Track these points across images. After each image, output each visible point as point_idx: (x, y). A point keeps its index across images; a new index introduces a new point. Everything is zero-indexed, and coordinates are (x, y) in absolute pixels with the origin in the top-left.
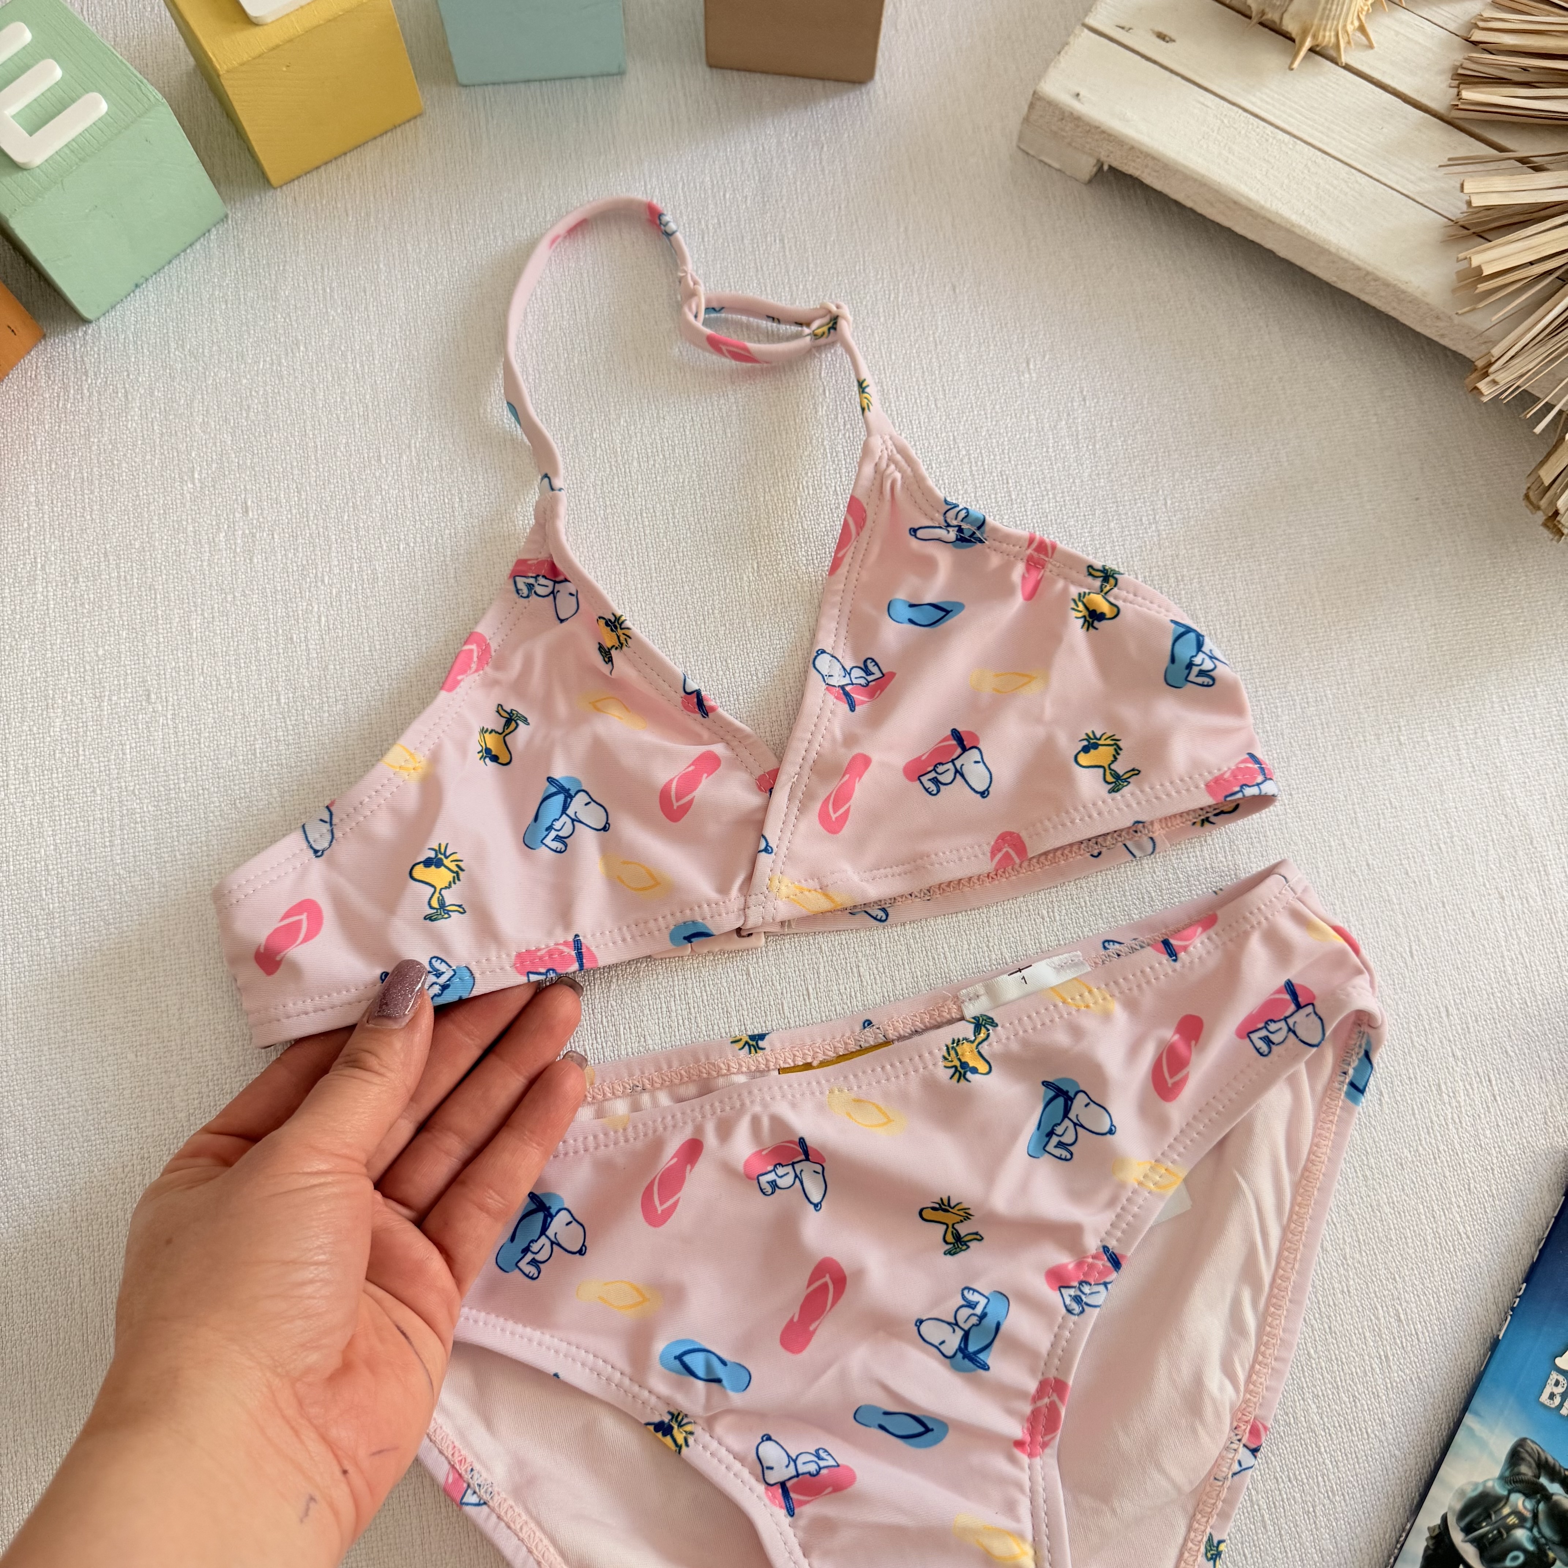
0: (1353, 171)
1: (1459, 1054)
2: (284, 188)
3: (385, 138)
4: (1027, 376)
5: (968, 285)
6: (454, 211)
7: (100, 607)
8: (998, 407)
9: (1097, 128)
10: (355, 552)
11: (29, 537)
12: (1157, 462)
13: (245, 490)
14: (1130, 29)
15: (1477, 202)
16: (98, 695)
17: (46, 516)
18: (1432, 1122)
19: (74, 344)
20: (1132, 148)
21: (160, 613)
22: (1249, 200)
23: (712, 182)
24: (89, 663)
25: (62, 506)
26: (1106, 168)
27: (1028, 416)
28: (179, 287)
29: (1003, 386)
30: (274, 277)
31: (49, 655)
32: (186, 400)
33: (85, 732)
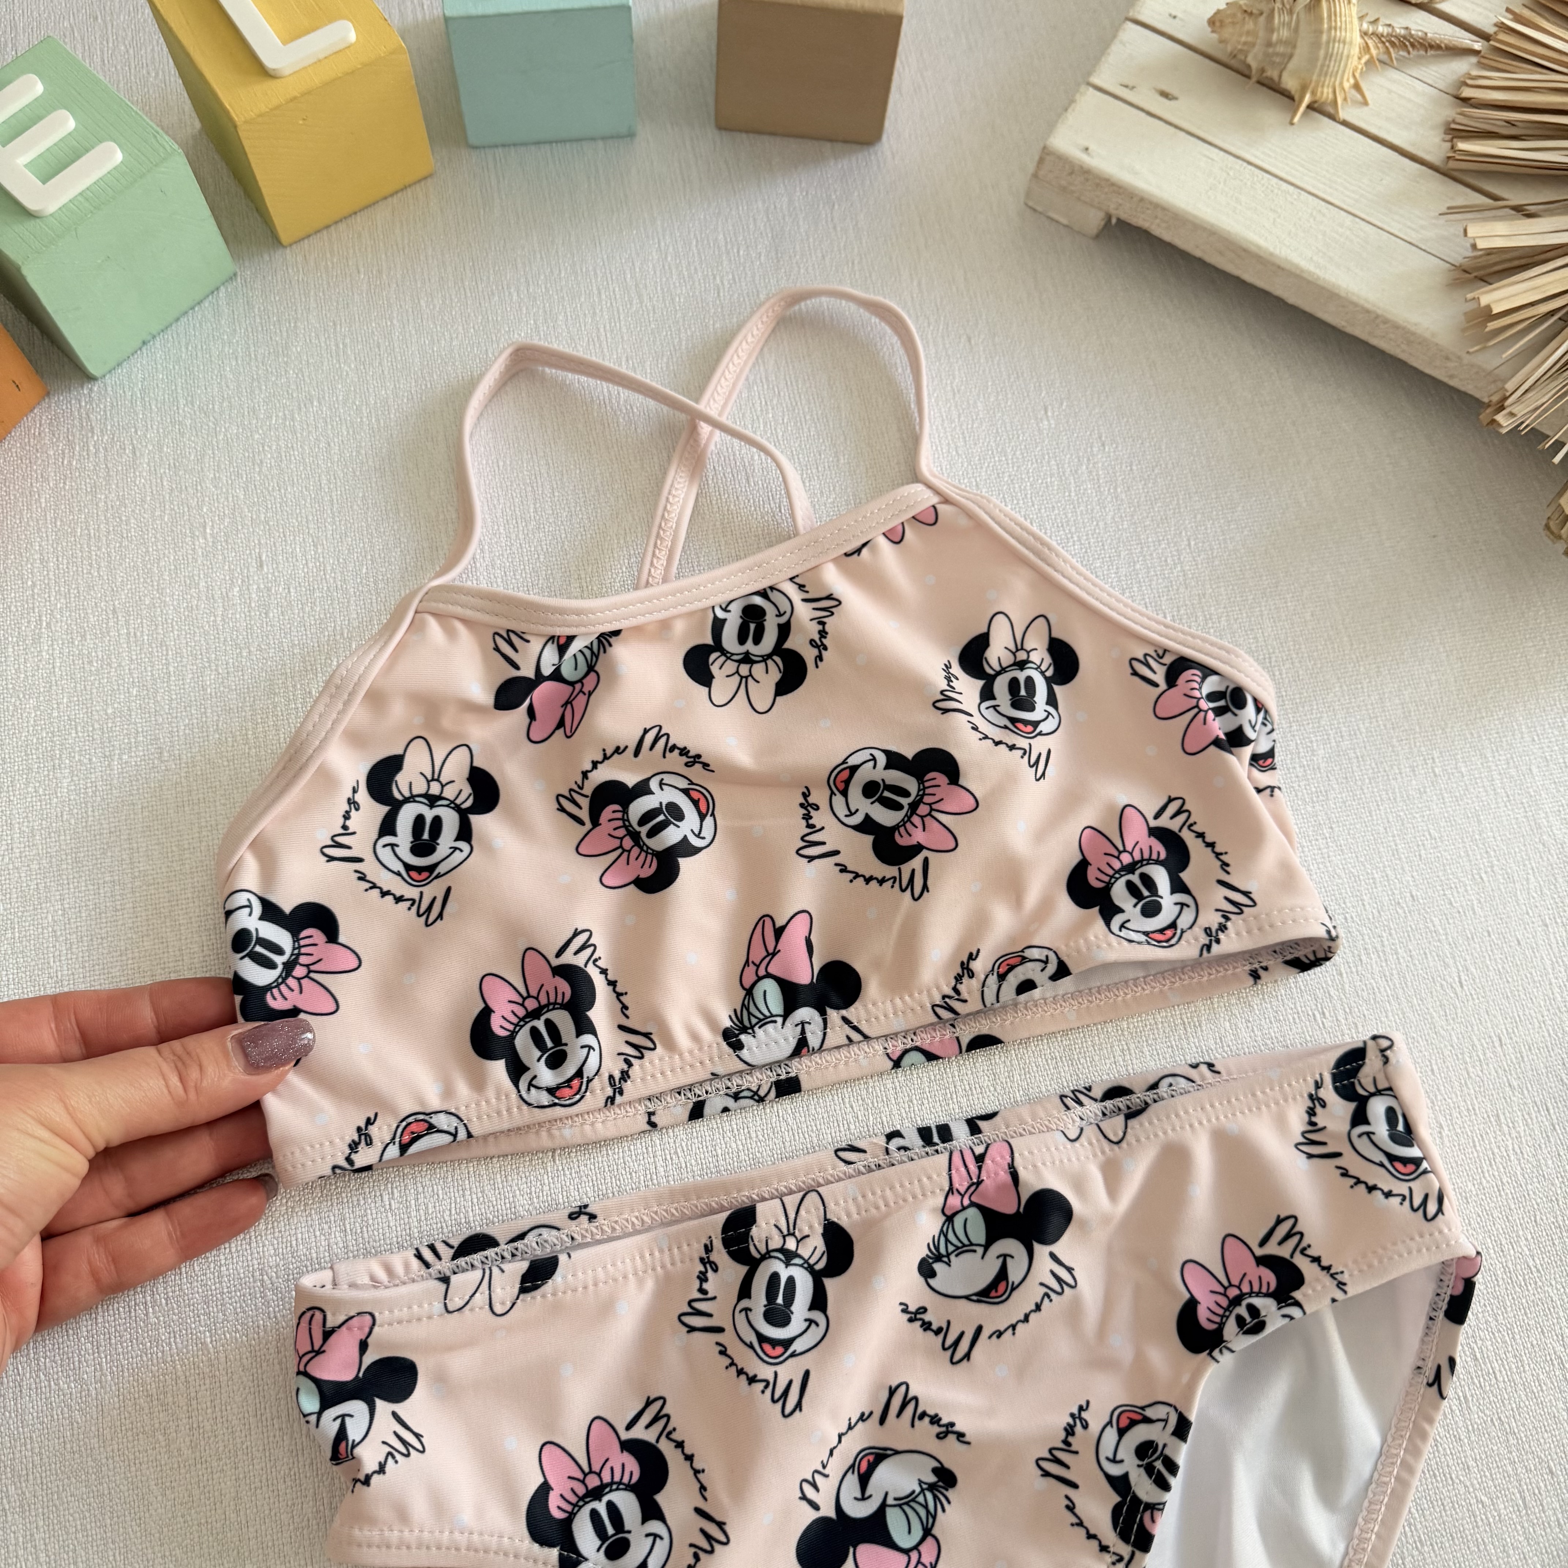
0: (1357, 220)
1: (1515, 1083)
2: (294, 247)
3: (395, 199)
4: (1046, 423)
5: (982, 337)
6: (467, 268)
7: (109, 664)
8: (1018, 453)
9: (1107, 180)
10: (374, 605)
11: (33, 595)
12: (1178, 504)
13: (260, 544)
14: (1133, 88)
15: (1482, 244)
16: (107, 754)
17: (51, 573)
18: (1493, 1154)
19: (80, 401)
20: (1142, 200)
21: (171, 669)
22: (1259, 247)
23: (725, 239)
24: (98, 721)
25: (68, 563)
26: (1114, 221)
27: (1049, 462)
28: (187, 344)
29: (1023, 433)
30: (285, 334)
31: (55, 714)
32: (196, 456)
33: (94, 792)
